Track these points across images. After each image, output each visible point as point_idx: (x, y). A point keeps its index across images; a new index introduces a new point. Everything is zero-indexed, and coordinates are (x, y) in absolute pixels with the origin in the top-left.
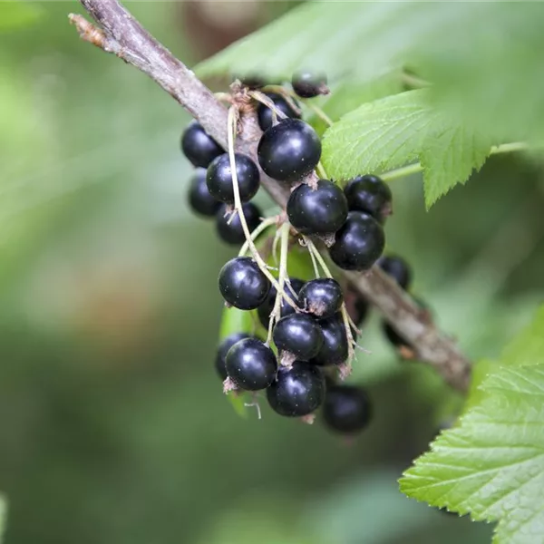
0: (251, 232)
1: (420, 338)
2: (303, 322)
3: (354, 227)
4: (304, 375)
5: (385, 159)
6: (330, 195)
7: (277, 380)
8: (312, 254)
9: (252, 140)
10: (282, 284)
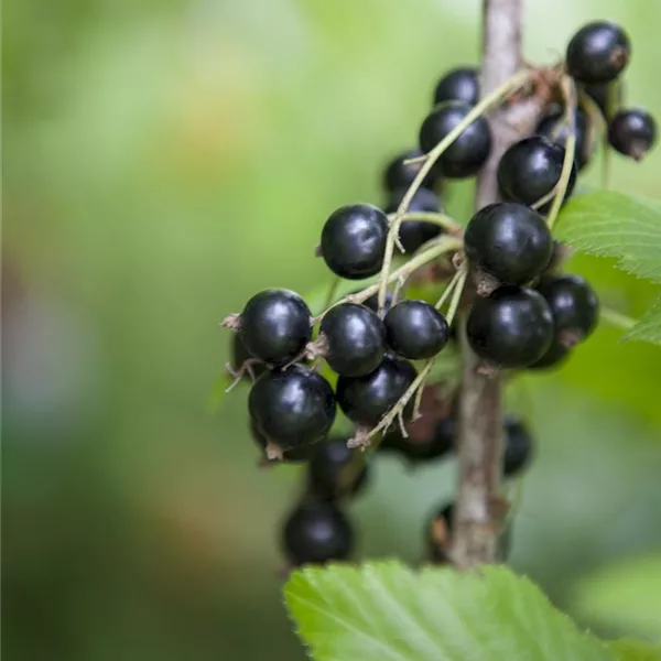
0: (408, 210)
1: (469, 523)
2: (373, 329)
3: (525, 307)
4: (318, 399)
5: (629, 257)
6: (535, 240)
7: (284, 369)
8: (453, 282)
9: (515, 128)
10: (393, 277)
